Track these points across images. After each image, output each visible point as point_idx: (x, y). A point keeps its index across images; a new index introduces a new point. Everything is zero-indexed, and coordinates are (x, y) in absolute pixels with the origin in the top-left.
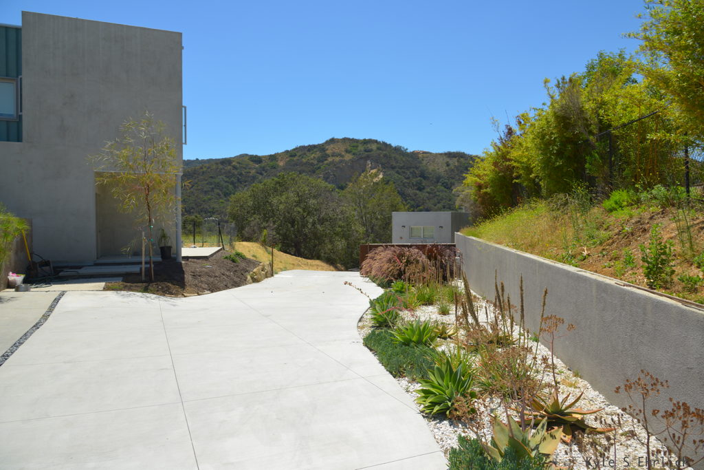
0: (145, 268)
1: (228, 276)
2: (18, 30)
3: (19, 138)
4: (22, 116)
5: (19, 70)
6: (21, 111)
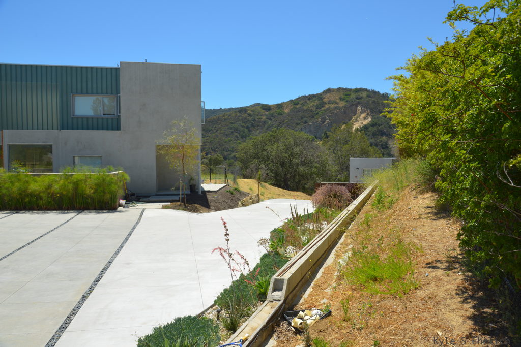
0: (182, 198)
1: (226, 203)
2: (117, 69)
3: (118, 128)
4: (120, 115)
5: (118, 92)
6: (120, 113)
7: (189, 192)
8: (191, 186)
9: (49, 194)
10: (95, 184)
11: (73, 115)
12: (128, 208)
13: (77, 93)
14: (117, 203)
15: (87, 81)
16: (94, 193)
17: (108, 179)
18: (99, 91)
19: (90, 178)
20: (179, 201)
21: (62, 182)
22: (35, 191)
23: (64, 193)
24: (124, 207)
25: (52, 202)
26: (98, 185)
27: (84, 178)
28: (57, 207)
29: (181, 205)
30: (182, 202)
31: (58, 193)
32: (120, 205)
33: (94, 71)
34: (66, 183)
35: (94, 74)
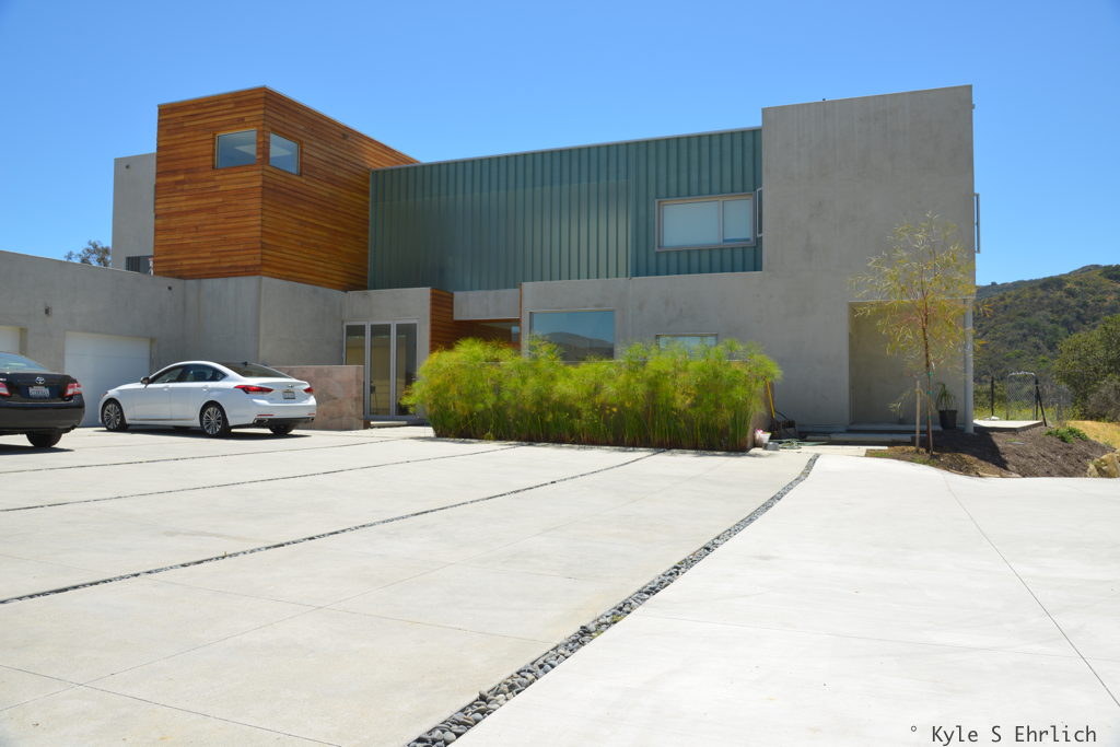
0: (922, 438)
1: (1052, 460)
2: (755, 132)
3: (757, 267)
4: (761, 238)
5: (757, 182)
6: (760, 232)
7: (940, 429)
8: (942, 413)
9: (594, 406)
10: (697, 386)
11: (659, 247)
12: (776, 449)
13: (668, 197)
14: (749, 437)
15: (689, 169)
16: (693, 406)
17: (727, 373)
18: (716, 187)
19: (686, 370)
20: (912, 443)
21: (622, 379)
22: (565, 397)
23: (627, 405)
24: (765, 447)
25: (602, 425)
26: (703, 387)
27: (671, 369)
28: (611, 438)
29: (918, 451)
30: (921, 446)
31: (614, 406)
32: (756, 444)
33: (705, 142)
34: (633, 380)
35: (705, 150)
